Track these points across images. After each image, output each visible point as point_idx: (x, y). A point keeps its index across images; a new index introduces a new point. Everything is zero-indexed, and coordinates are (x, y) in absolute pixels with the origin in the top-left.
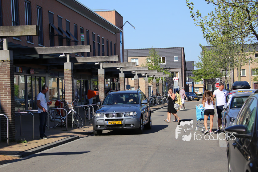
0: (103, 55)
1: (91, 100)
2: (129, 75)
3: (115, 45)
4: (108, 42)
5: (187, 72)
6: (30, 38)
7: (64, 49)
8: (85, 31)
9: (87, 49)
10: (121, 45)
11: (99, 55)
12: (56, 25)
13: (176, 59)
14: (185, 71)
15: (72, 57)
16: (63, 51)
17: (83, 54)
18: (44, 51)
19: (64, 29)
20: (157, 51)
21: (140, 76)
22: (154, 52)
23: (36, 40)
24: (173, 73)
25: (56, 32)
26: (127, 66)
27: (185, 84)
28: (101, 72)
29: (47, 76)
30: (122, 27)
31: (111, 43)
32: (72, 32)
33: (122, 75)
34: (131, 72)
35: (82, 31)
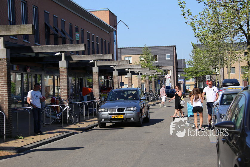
0: (98, 53)
1: (86, 97)
2: (122, 72)
3: (109, 43)
4: (102, 40)
5: (179, 70)
6: (27, 36)
7: (60, 48)
8: (80, 30)
9: (82, 48)
10: (115, 43)
11: (93, 53)
12: (51, 25)
13: (168, 57)
14: (177, 68)
15: (68, 55)
16: (58, 50)
17: (78, 53)
18: (40, 49)
19: (60, 28)
20: (150, 50)
21: (133, 73)
22: (147, 50)
23: (32, 38)
24: (165, 71)
25: (52, 31)
26: (120, 64)
27: (177, 81)
28: (95, 70)
29: (43, 74)
30: (115, 26)
31: (105, 42)
32: (67, 31)
33: (115, 73)
34: (124, 69)
35: (77, 30)
